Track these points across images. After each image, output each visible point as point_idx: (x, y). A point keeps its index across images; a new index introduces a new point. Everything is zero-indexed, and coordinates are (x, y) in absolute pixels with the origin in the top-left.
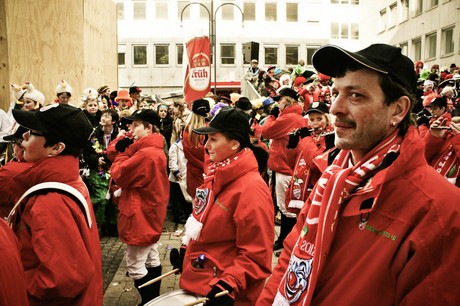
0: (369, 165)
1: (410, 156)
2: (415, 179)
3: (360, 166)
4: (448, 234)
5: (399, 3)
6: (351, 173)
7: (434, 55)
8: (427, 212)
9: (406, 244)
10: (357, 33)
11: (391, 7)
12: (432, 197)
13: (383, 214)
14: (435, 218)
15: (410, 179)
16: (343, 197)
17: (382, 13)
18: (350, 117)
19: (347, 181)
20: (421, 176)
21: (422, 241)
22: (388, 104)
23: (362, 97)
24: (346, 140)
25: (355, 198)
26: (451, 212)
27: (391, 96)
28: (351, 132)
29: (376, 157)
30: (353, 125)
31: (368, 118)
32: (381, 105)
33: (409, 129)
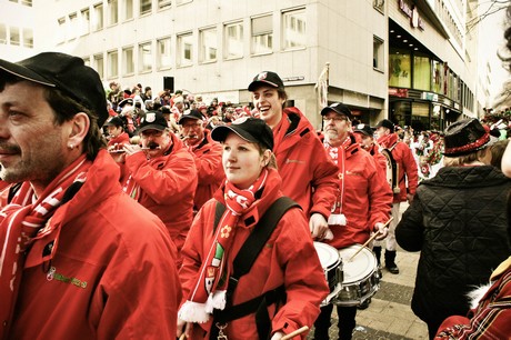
0: (51, 200)
1: (98, 185)
2: (105, 212)
3: (40, 202)
4: (141, 269)
5: (79, 14)
6: (29, 212)
7: (117, 74)
8: (116, 248)
9: (98, 290)
10: (31, 41)
11: (71, 17)
12: (120, 230)
13: (72, 257)
14: (125, 254)
15: (100, 211)
16: (21, 244)
17: (61, 22)
18: (12, 141)
19: (25, 223)
20: (112, 207)
21: (113, 283)
22: (61, 123)
23: (23, 115)
24: (12, 170)
25: (38, 243)
26: (142, 245)
27: (64, 113)
28: (17, 160)
29: (59, 190)
30: (16, 151)
31: (33, 140)
32: (50, 124)
33: (100, 153)
